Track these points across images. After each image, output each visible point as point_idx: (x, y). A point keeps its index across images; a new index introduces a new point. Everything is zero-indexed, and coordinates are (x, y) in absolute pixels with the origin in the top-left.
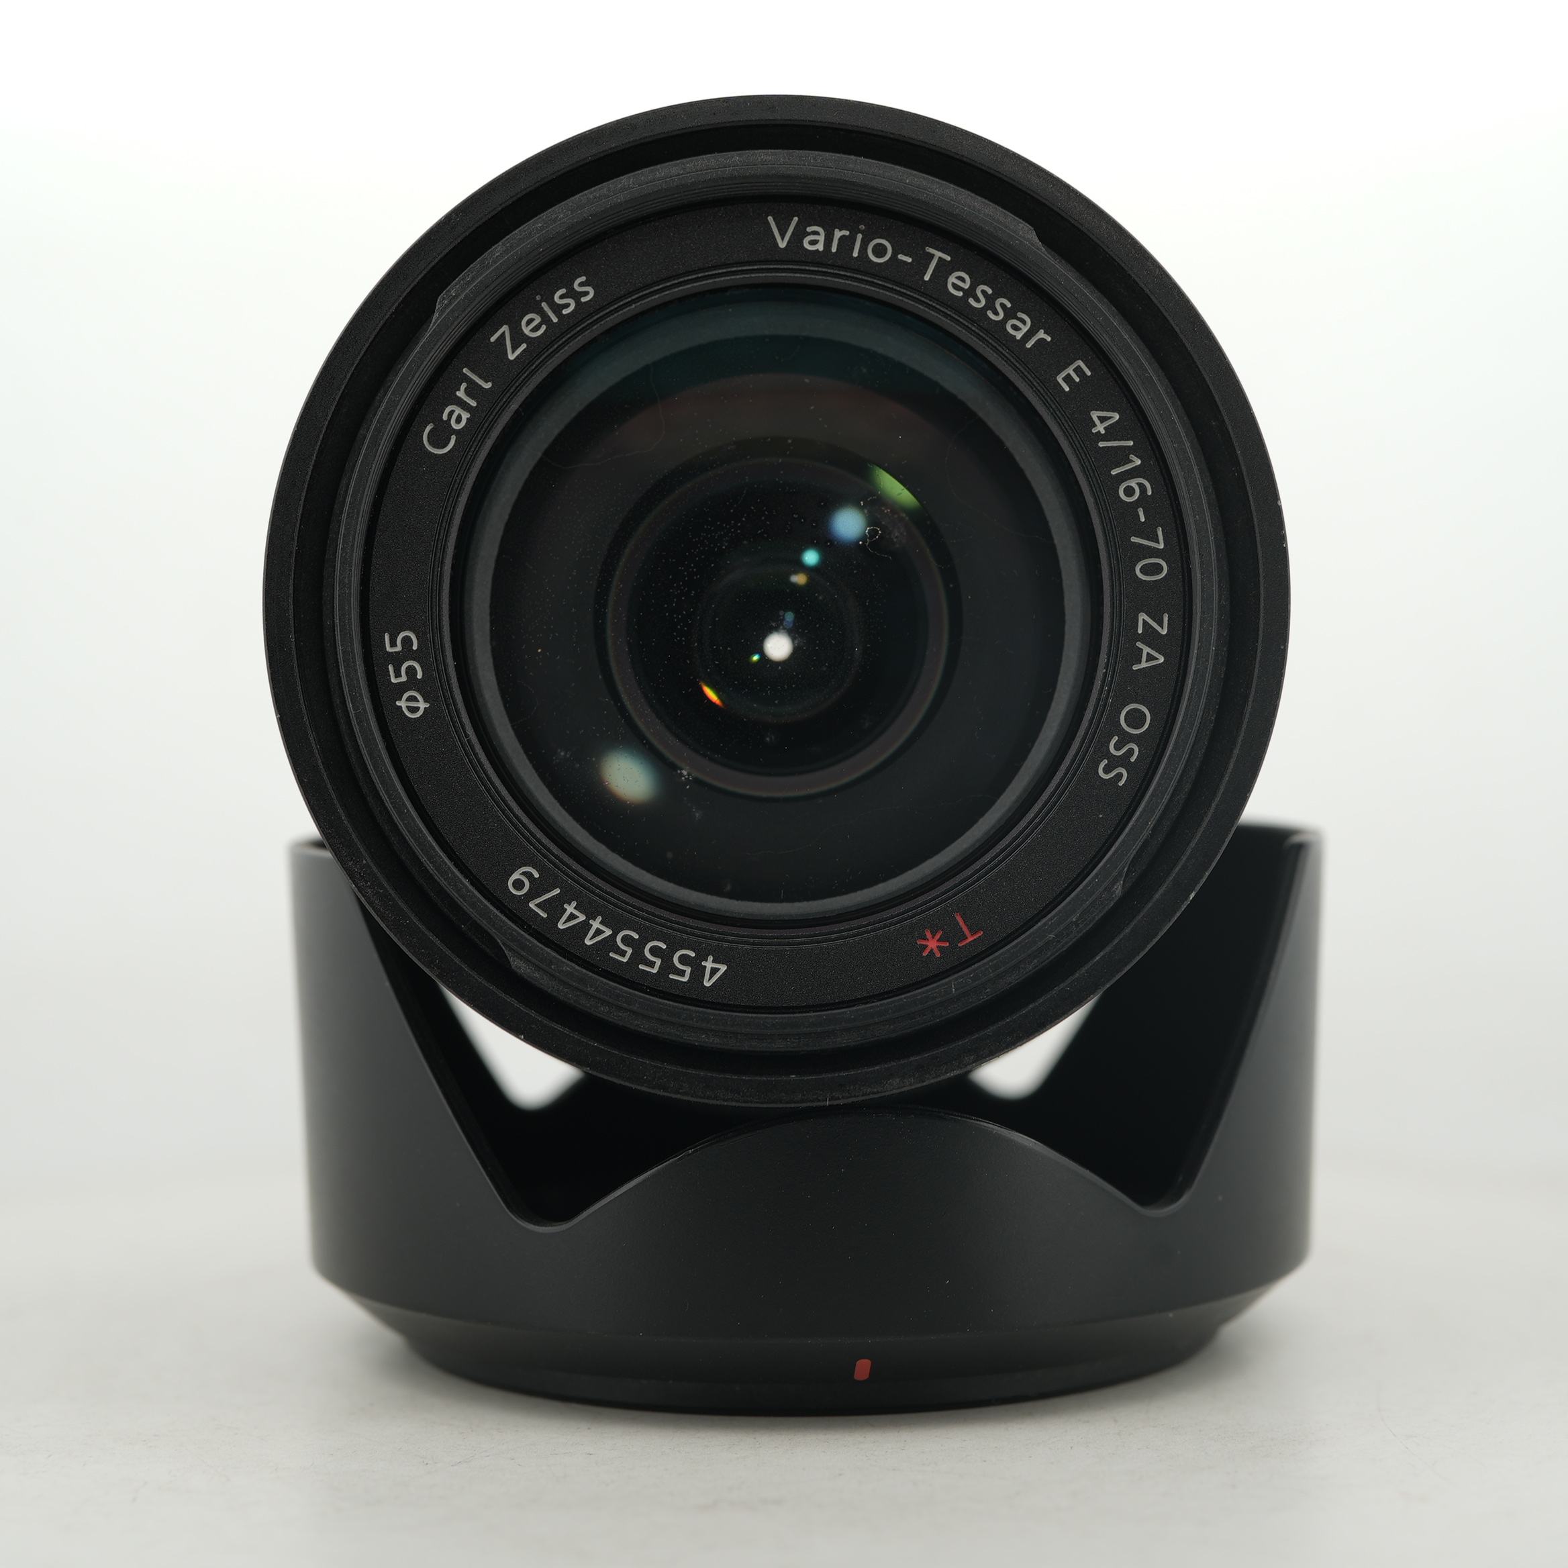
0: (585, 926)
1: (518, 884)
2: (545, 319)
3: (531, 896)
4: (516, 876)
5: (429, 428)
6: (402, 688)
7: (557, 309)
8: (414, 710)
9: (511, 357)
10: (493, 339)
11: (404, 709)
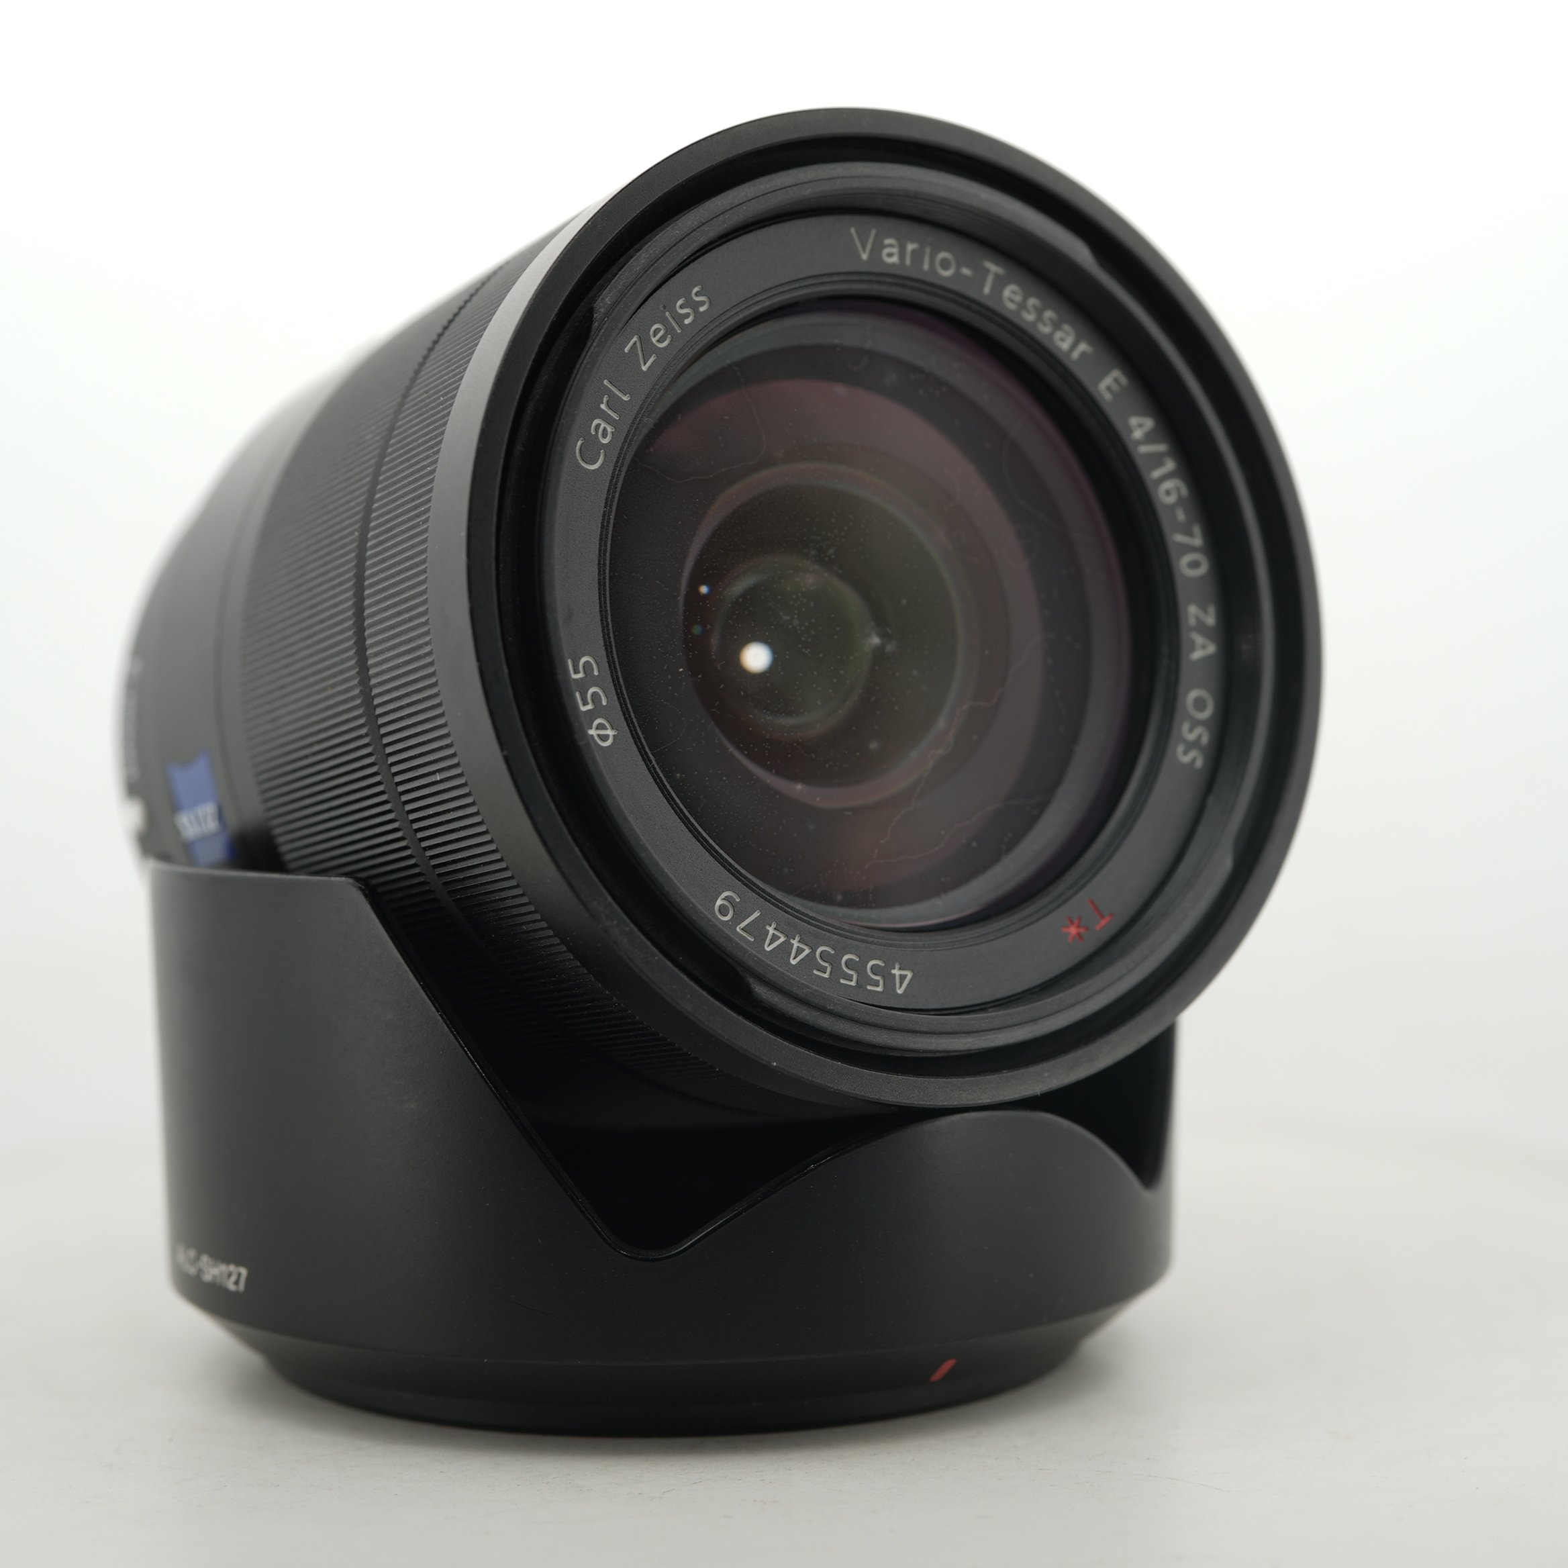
0: (787, 947)
1: (723, 910)
2: (669, 330)
3: (737, 920)
4: (719, 902)
5: (580, 443)
6: (592, 715)
7: (679, 319)
8: (604, 738)
9: (644, 368)
10: (626, 350)
11: (596, 738)
